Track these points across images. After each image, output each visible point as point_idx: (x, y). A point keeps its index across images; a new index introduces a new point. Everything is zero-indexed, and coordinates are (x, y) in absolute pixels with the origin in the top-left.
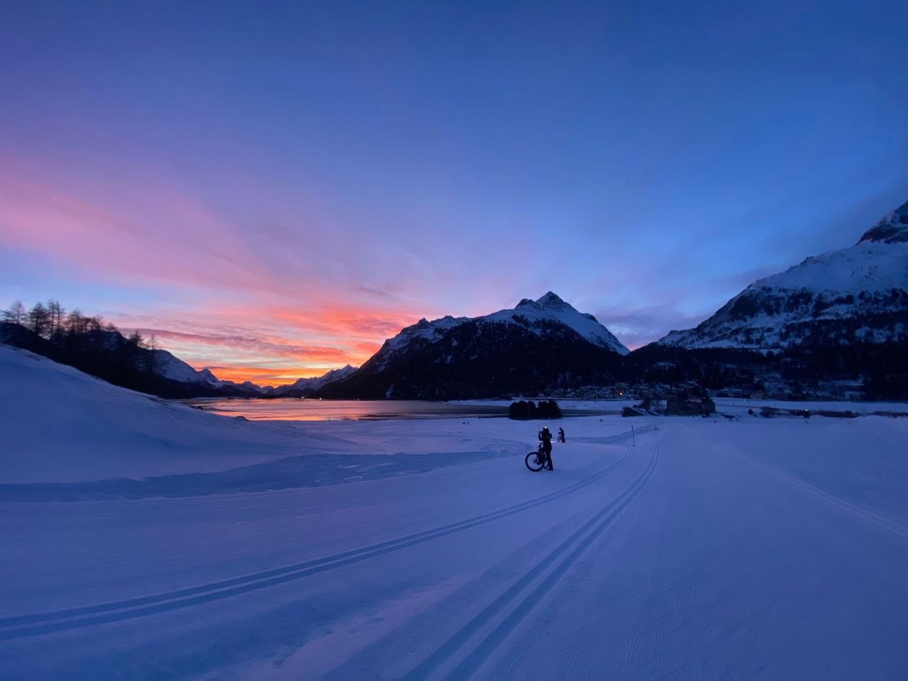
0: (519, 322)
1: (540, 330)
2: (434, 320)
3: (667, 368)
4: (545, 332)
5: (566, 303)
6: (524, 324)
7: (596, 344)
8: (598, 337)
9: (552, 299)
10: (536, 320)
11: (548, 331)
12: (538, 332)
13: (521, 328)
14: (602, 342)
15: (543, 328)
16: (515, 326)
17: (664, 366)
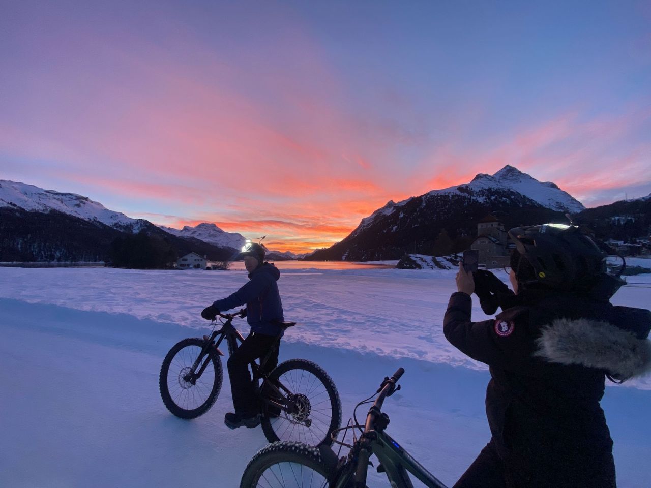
0: (464, 192)
1: (484, 197)
2: (400, 201)
3: (622, 223)
4: (489, 199)
5: (525, 175)
6: (468, 193)
7: (554, 209)
8: (557, 203)
9: (510, 171)
10: (480, 189)
11: (493, 198)
12: (481, 200)
13: (464, 197)
14: (561, 207)
15: (487, 196)
16: (459, 196)
17: (619, 220)
